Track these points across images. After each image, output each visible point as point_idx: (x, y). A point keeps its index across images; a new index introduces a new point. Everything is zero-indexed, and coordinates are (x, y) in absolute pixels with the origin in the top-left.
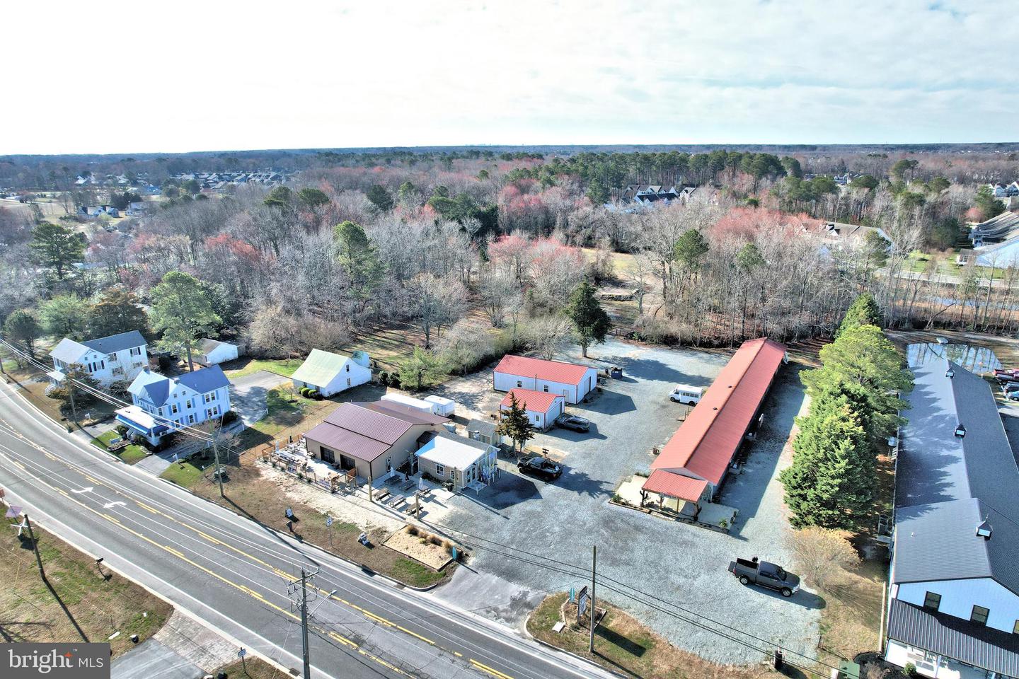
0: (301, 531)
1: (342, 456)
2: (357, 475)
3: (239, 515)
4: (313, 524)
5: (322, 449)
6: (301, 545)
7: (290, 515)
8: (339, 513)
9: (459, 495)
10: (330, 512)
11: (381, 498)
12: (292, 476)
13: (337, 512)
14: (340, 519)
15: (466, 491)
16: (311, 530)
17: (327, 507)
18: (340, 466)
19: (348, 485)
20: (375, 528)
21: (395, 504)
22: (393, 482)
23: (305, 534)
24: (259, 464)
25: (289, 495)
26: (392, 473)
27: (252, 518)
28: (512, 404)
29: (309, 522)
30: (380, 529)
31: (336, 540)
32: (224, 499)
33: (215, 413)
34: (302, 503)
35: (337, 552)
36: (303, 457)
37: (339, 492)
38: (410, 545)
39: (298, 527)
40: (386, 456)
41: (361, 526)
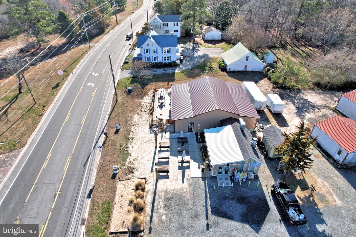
7: (118, 128)
8: (135, 142)
9: (204, 178)
10: (133, 138)
11: (163, 147)
14: (130, 146)
15: (211, 179)
16: (113, 143)
17: (136, 134)
21: (163, 157)
25: (136, 116)
29: (119, 138)
30: (133, 168)
33: (168, 60)
34: (132, 124)
37: (153, 129)
38: (125, 196)
39: (112, 137)
40: (189, 121)
41: (130, 159)
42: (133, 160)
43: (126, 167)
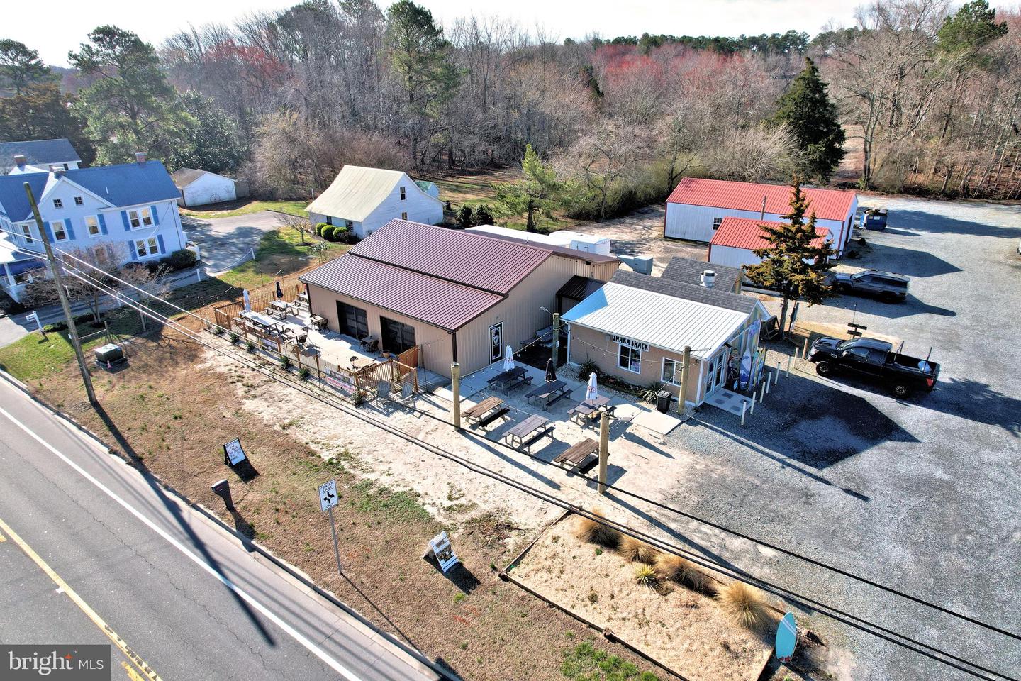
0: (258, 512)
1: (385, 322)
2: (421, 364)
3: (113, 452)
4: (294, 489)
5: (343, 309)
6: (248, 558)
7: (237, 458)
8: (370, 459)
9: (690, 422)
10: (346, 456)
11: (484, 423)
12: (269, 364)
13: (366, 458)
14: (372, 477)
15: (705, 413)
16: (286, 507)
17: (339, 442)
18: (380, 345)
19: (398, 386)
20: (475, 514)
21: (525, 440)
22: (511, 383)
23: (263, 521)
24: (206, 337)
25: (250, 405)
26: (508, 364)
27: (137, 462)
28: (791, 211)
29: (285, 482)
30: (490, 515)
31: (354, 549)
32: (93, 410)
33: (154, 250)
34: (277, 428)
35: (354, 596)
36: (303, 326)
37: (373, 403)
38: (602, 587)
39: (250, 497)
40: (490, 320)
41: (433, 505)
42: (450, 498)
43: (461, 530)
